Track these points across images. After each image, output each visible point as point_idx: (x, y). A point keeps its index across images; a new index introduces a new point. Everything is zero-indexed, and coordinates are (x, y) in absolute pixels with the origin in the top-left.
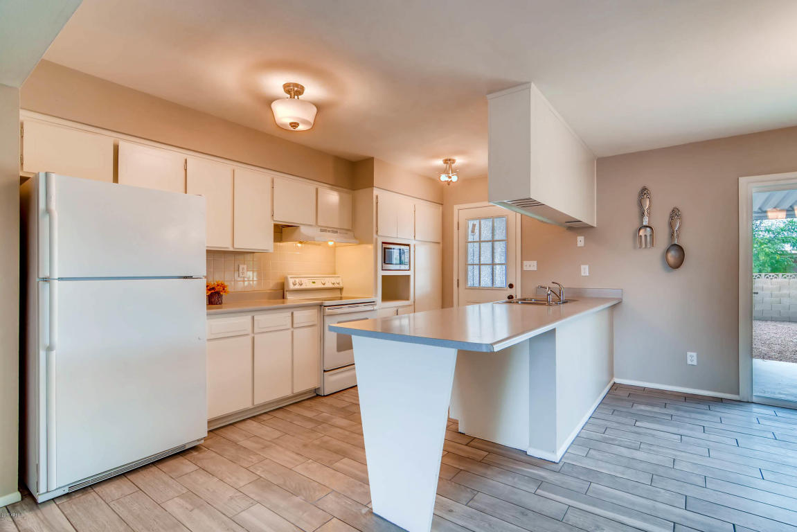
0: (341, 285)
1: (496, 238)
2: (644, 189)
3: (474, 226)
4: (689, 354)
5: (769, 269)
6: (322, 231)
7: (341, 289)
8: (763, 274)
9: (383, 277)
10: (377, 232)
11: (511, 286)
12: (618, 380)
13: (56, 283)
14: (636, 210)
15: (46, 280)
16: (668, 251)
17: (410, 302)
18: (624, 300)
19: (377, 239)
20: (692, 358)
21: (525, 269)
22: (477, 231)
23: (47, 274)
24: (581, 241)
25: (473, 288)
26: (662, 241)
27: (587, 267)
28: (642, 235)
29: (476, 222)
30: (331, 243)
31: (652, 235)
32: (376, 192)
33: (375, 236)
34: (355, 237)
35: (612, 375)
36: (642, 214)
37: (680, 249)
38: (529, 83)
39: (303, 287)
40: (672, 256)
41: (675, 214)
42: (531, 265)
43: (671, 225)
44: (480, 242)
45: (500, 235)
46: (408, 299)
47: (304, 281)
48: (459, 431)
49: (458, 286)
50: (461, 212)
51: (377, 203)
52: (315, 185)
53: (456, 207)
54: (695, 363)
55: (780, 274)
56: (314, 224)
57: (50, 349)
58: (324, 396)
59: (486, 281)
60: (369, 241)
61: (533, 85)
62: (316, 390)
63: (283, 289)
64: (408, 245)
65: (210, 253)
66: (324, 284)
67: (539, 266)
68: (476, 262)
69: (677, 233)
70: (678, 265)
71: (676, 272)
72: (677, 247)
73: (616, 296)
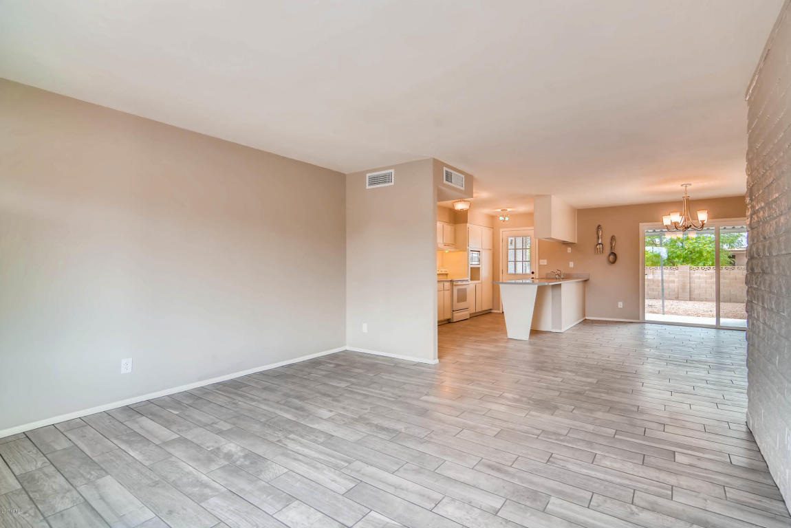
2: (599, 226)
3: (512, 240)
4: (619, 303)
7: (447, 274)
9: (471, 268)
10: (468, 245)
11: (533, 273)
14: (596, 236)
16: (610, 255)
17: (480, 281)
18: (590, 279)
19: (468, 249)
20: (620, 305)
21: (540, 264)
22: (513, 243)
24: (569, 250)
25: (511, 274)
26: (607, 251)
28: (598, 248)
29: (513, 239)
30: (447, 252)
31: (603, 248)
32: (468, 224)
33: (467, 247)
34: (456, 248)
35: (584, 315)
36: (598, 238)
37: (615, 255)
38: (550, 196)
40: (612, 257)
41: (613, 238)
42: (544, 262)
43: (611, 244)
44: (523, 249)
45: (527, 246)
46: (479, 280)
49: (502, 273)
50: (504, 233)
51: (469, 231)
53: (501, 230)
54: (622, 307)
58: (452, 322)
59: (519, 271)
60: (465, 250)
61: (553, 196)
62: (448, 320)
64: (479, 251)
67: (547, 263)
68: (513, 260)
69: (613, 247)
70: (614, 262)
71: (614, 265)
72: (613, 254)
73: (586, 277)
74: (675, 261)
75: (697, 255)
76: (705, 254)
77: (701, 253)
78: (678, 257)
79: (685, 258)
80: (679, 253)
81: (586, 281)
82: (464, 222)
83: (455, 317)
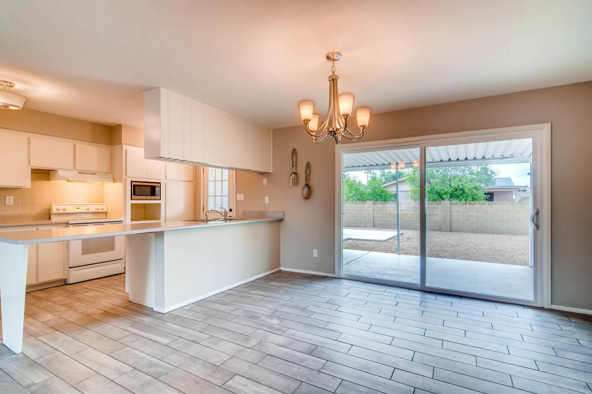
0: (105, 210)
1: (224, 179)
2: (294, 150)
3: (212, 170)
4: (314, 250)
5: (471, 199)
6: (79, 173)
7: (105, 213)
8: (468, 202)
9: (132, 204)
10: (126, 174)
11: (231, 210)
12: (282, 269)
14: (291, 163)
16: (303, 188)
18: (286, 218)
19: (126, 180)
20: (315, 253)
21: (238, 199)
22: (214, 174)
24: (265, 181)
26: (302, 182)
27: (268, 198)
28: (293, 178)
30: (90, 182)
31: (297, 179)
32: (125, 147)
33: (124, 177)
34: (113, 178)
35: (279, 265)
36: (293, 166)
37: (310, 187)
38: (157, 87)
39: (67, 211)
40: (305, 191)
41: (308, 166)
43: (306, 173)
44: (215, 181)
45: (226, 177)
46: (159, 219)
47: (67, 207)
48: (130, 300)
49: (203, 210)
51: (126, 155)
52: (72, 142)
54: (317, 256)
55: (477, 202)
56: (72, 169)
58: (69, 284)
60: (120, 181)
62: (65, 280)
63: (50, 213)
64: (160, 183)
66: (88, 209)
67: (245, 197)
68: (217, 195)
69: (308, 178)
70: (307, 197)
71: (308, 201)
72: (308, 186)
73: (280, 216)
74: (444, 196)
75: (461, 192)
76: (466, 191)
77: (463, 190)
78: (446, 193)
79: (451, 194)
80: (446, 190)
81: (280, 220)
82: (120, 143)
83: (75, 276)
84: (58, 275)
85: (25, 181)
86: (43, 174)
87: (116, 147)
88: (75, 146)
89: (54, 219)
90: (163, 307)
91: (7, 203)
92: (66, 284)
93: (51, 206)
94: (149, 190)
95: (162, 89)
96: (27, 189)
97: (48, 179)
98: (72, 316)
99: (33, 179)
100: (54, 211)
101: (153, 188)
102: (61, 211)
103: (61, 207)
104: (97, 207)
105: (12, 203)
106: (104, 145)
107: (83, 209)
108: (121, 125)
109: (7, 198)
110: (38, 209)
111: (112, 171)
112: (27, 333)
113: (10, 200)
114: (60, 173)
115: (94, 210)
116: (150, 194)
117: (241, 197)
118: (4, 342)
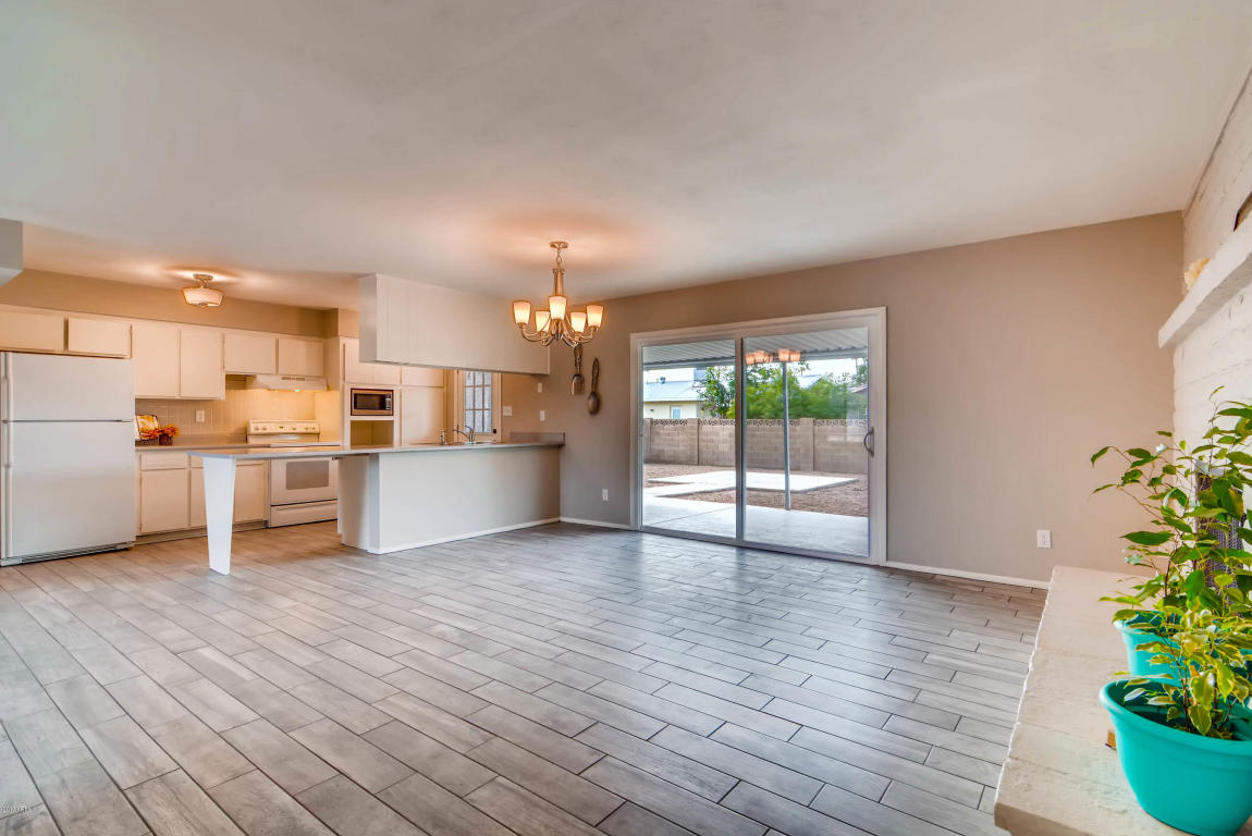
0: (317, 430)
1: (486, 384)
4: (604, 491)
6: (284, 379)
9: (352, 422)
10: (344, 379)
11: (495, 432)
12: (563, 519)
13: (12, 424)
15: (6, 422)
16: (589, 397)
18: (566, 443)
19: (343, 387)
20: (605, 494)
23: (5, 418)
24: (540, 387)
26: (588, 389)
27: (544, 412)
30: (297, 390)
31: (580, 383)
32: (342, 340)
33: (341, 382)
34: (327, 384)
36: (576, 364)
37: (596, 397)
39: (268, 431)
40: (591, 401)
41: (596, 364)
43: (593, 374)
46: (393, 446)
47: (267, 426)
48: (342, 543)
51: (344, 351)
52: (277, 336)
56: (274, 373)
57: (8, 466)
58: (272, 527)
59: (479, 428)
60: (336, 388)
62: (266, 522)
63: (246, 433)
65: (138, 401)
66: (294, 429)
67: (513, 411)
68: (476, 408)
69: (595, 383)
70: (596, 410)
71: (598, 416)
72: (595, 394)
73: (560, 439)
81: (560, 446)
82: (336, 335)
83: (279, 517)
84: (258, 516)
85: (217, 390)
86: (238, 381)
87: (331, 340)
88: (277, 341)
89: (252, 441)
90: (378, 547)
91: (198, 420)
92: (267, 528)
93: (248, 423)
94: (376, 401)
95: (377, 275)
96: (220, 401)
97: (244, 387)
98: (276, 553)
99: (228, 387)
100: (252, 430)
101: (383, 398)
102: (260, 431)
103: (260, 426)
104: (306, 425)
105: (203, 420)
106: (314, 339)
107: (288, 429)
108: (336, 310)
109: (198, 413)
110: (233, 428)
111: (326, 374)
112: (233, 564)
113: (201, 416)
114: (260, 379)
115: (303, 431)
116: (377, 406)
117: (508, 411)
118: (212, 567)
